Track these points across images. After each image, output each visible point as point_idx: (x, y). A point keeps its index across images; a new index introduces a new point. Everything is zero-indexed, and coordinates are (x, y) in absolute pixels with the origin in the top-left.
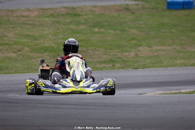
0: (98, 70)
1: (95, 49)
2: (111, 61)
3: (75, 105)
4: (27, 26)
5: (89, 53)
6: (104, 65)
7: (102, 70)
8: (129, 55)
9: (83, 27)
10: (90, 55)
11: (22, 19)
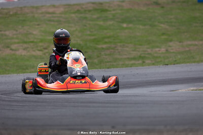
0: (128, 67)
1: (124, 45)
2: (141, 57)
3: (104, 103)
4: (52, 23)
5: (117, 50)
6: (133, 62)
7: (131, 67)
8: (159, 51)
9: (111, 23)
10: (119, 52)
11: (48, 15)
